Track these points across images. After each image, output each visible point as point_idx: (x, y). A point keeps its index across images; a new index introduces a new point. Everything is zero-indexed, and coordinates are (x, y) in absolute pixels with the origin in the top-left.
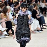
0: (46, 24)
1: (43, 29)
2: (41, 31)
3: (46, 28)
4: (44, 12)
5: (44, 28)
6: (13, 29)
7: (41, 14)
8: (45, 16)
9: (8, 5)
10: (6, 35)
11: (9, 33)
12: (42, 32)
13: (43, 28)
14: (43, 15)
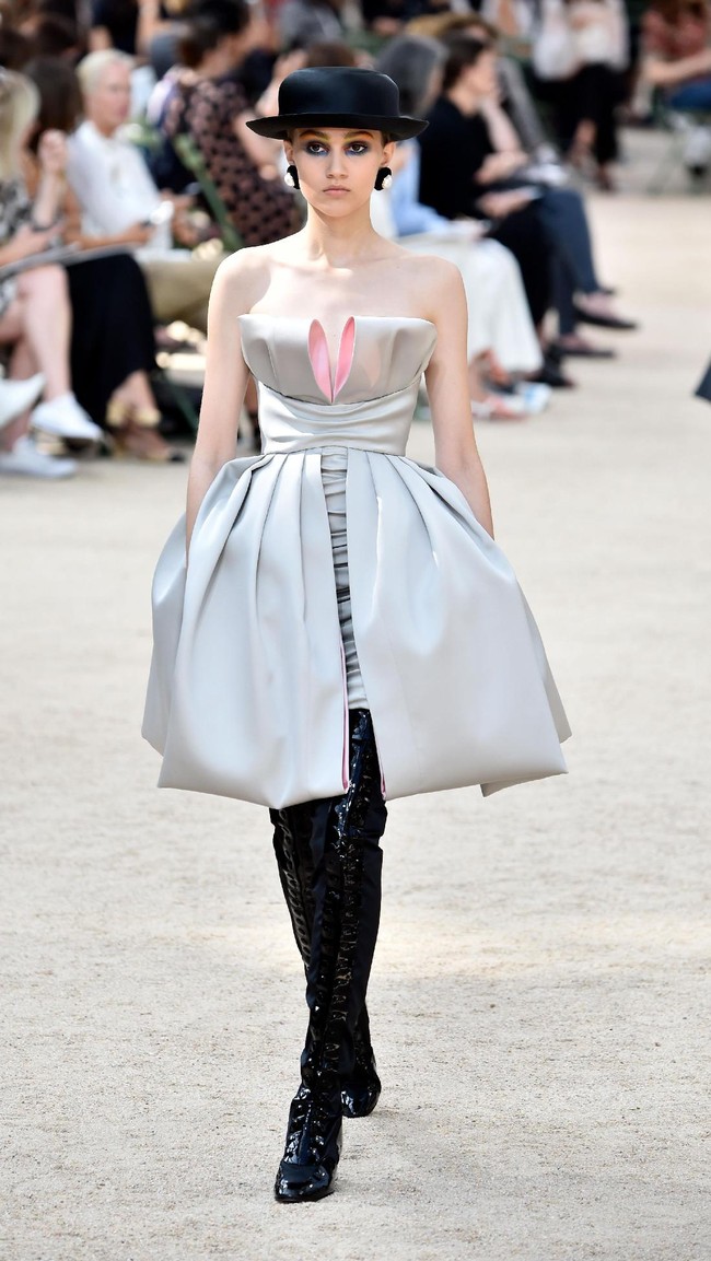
0: (609, 292)
1: (573, 368)
2: (541, 393)
3: (606, 355)
4: (586, 134)
5: (585, 352)
6: (163, 359)
7: (547, 153)
8: (606, 186)
9: (99, 38)
10: (74, 448)
11: (116, 413)
12: (561, 398)
13: (570, 343)
14: (577, 165)
